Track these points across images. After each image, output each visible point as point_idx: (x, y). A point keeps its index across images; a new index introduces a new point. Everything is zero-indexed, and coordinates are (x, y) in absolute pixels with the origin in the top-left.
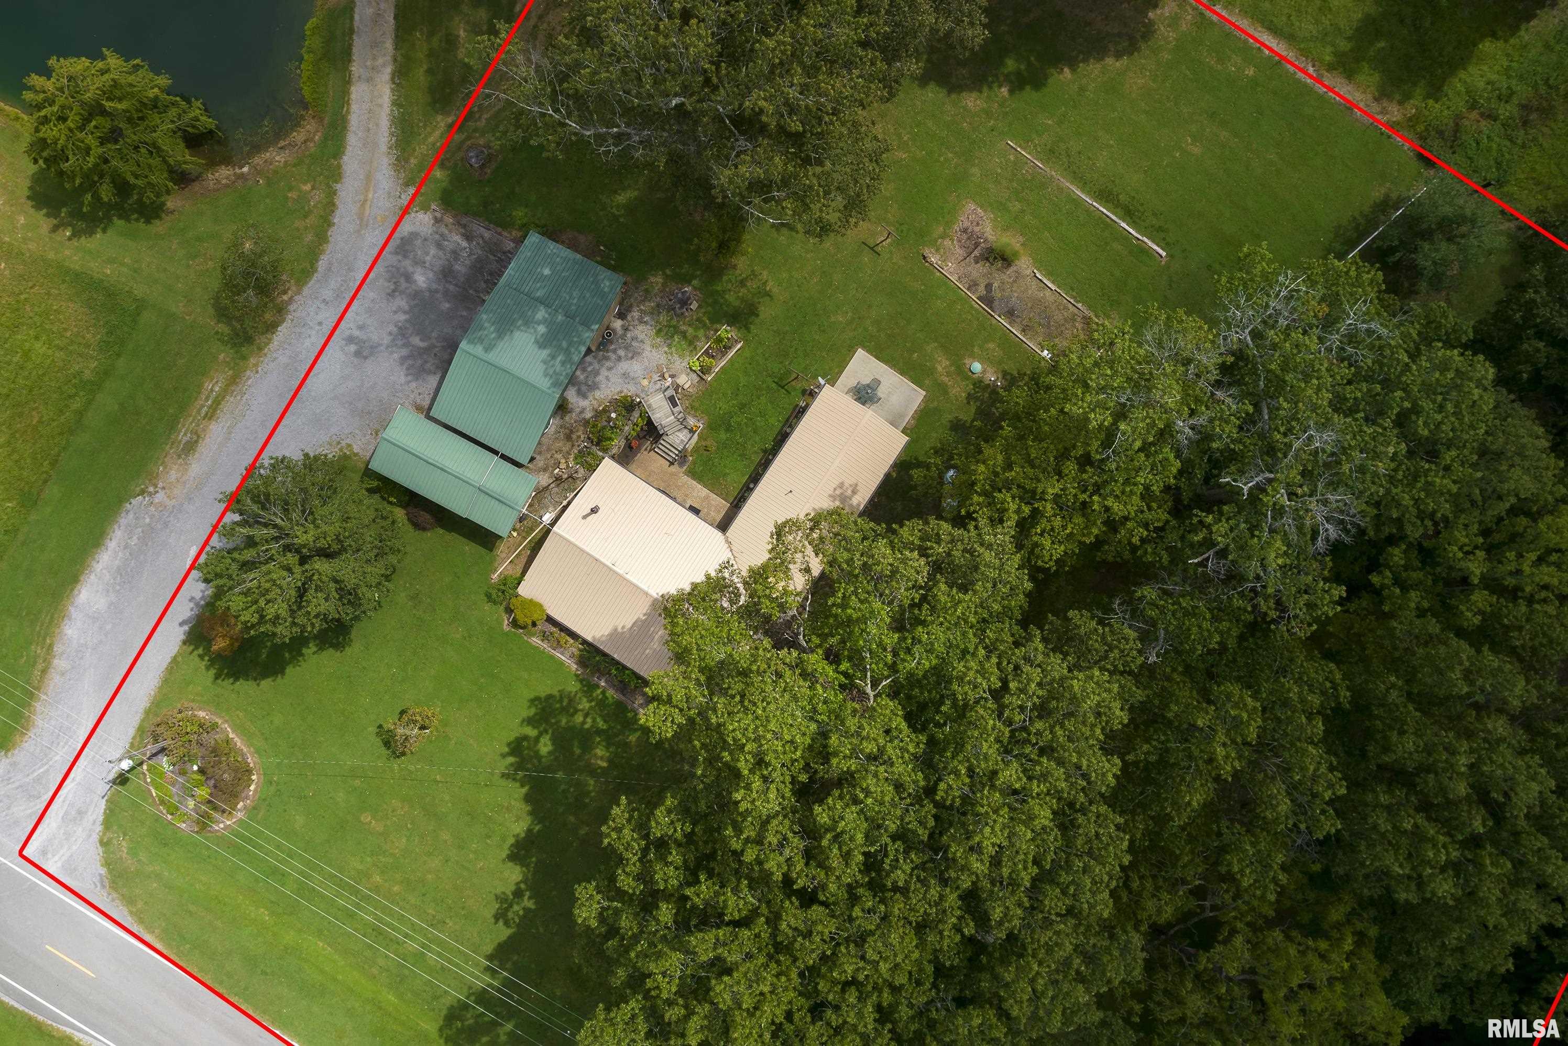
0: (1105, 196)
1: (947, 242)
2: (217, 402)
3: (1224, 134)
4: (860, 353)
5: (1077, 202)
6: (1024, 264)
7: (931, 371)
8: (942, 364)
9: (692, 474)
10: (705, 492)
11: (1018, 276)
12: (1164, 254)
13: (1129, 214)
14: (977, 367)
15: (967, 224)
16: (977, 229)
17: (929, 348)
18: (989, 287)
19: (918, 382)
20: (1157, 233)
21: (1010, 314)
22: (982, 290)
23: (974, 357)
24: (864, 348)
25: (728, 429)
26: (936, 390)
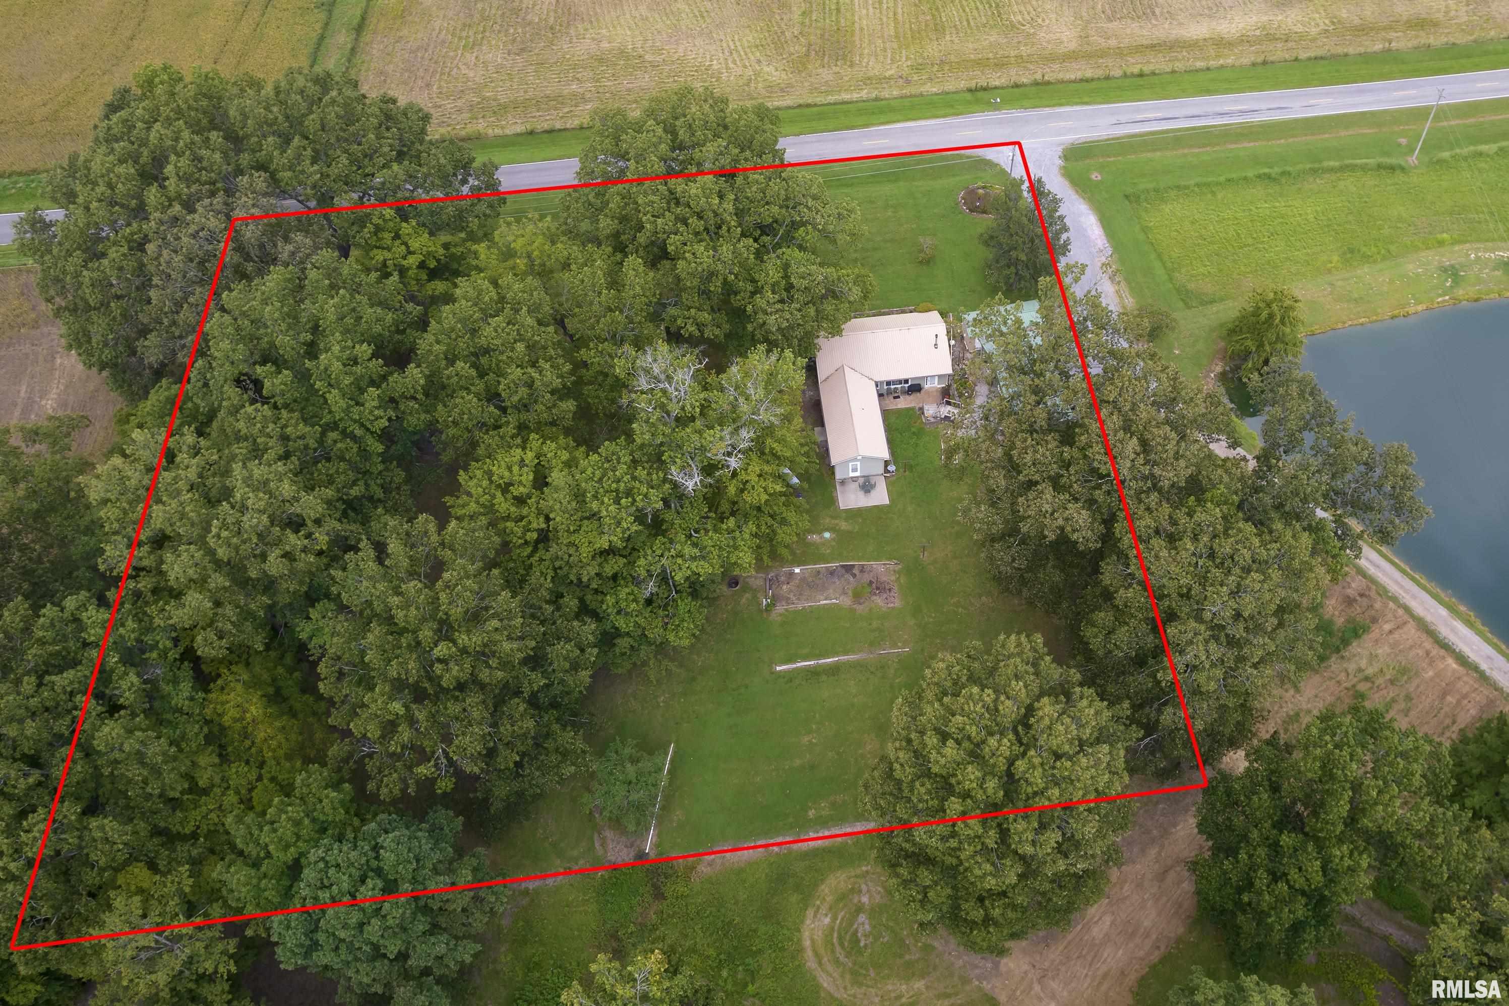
0: (834, 670)
1: (893, 578)
2: (1120, 297)
3: (798, 762)
4: (886, 501)
5: (846, 653)
6: (846, 601)
7: (846, 520)
8: (844, 526)
9: (912, 409)
10: (899, 406)
11: (844, 593)
12: (778, 668)
13: (813, 674)
14: (827, 535)
15: (892, 594)
16: (885, 596)
17: (857, 527)
18: (854, 576)
19: (846, 511)
20: (789, 677)
21: (832, 573)
22: (856, 571)
23: (833, 539)
24: (887, 506)
25: (914, 433)
26: (838, 514)
